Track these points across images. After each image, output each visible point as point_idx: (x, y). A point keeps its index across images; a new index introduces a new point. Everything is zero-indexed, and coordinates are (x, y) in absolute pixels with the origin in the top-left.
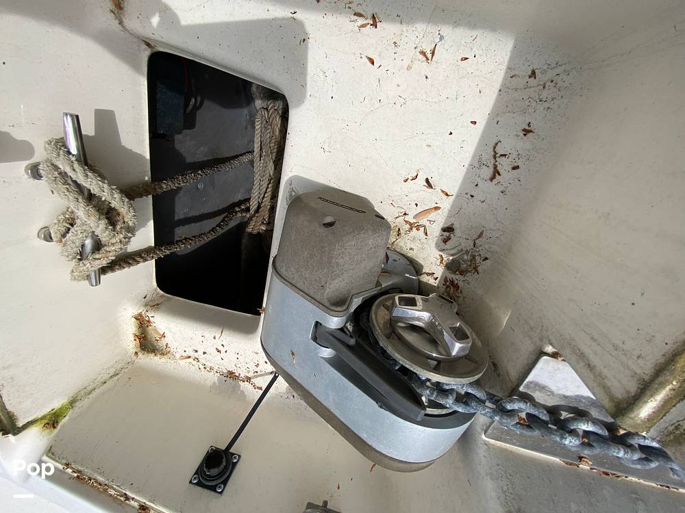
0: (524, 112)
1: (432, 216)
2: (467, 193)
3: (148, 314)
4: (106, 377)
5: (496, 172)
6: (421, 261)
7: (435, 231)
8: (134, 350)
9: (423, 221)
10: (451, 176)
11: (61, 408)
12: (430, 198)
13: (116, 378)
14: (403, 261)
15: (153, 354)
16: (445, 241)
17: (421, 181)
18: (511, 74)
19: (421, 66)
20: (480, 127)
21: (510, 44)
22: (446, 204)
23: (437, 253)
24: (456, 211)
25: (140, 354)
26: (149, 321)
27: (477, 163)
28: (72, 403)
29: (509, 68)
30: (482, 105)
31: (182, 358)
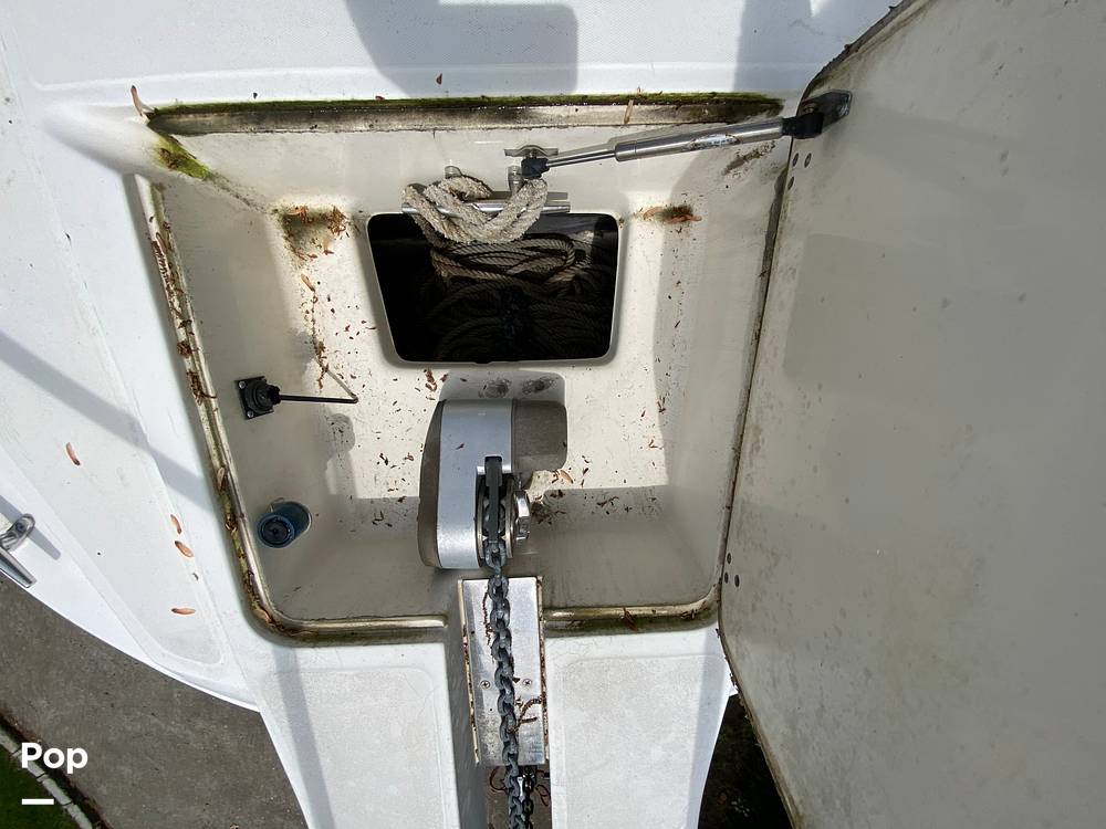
0: (636, 503)
1: (566, 481)
2: (585, 494)
3: (347, 225)
4: (244, 195)
5: (602, 504)
6: (532, 486)
7: (557, 486)
8: (279, 208)
9: (561, 477)
10: (593, 482)
11: (197, 165)
12: (577, 475)
13: (245, 205)
14: (529, 476)
15: (286, 235)
16: (552, 495)
17: (585, 466)
18: (651, 489)
19: (646, 442)
20: (625, 486)
21: (663, 483)
22: (576, 486)
23: (541, 493)
24: (574, 493)
25: (276, 217)
26: (338, 231)
27: (603, 492)
28: (210, 176)
29: (654, 487)
30: (634, 482)
31: (306, 280)
